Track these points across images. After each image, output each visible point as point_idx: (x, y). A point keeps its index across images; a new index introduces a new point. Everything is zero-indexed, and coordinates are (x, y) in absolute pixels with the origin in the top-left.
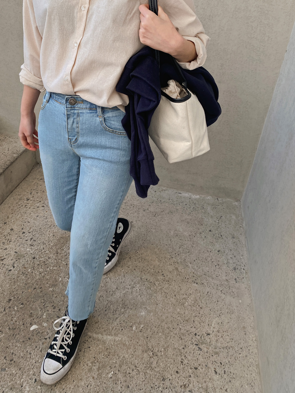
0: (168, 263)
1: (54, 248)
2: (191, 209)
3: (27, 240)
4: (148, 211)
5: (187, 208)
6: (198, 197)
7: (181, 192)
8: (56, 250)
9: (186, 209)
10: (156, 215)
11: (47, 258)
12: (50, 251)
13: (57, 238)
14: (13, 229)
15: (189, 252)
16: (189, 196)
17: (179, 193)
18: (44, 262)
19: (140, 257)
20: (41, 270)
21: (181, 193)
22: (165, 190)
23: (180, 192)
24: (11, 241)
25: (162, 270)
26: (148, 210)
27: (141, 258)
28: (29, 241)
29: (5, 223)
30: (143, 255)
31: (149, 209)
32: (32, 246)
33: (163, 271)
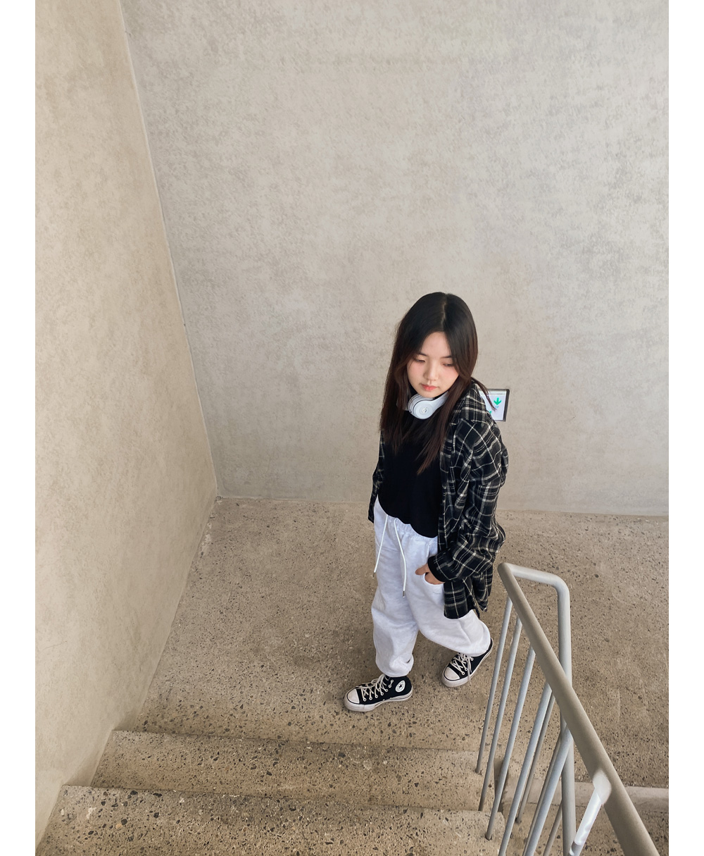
1: (312, 667)
3: (305, 699)
11: (327, 669)
12: (317, 669)
13: (297, 668)
14: (288, 723)
18: (333, 670)
20: (343, 669)
24: (309, 717)
28: (305, 697)
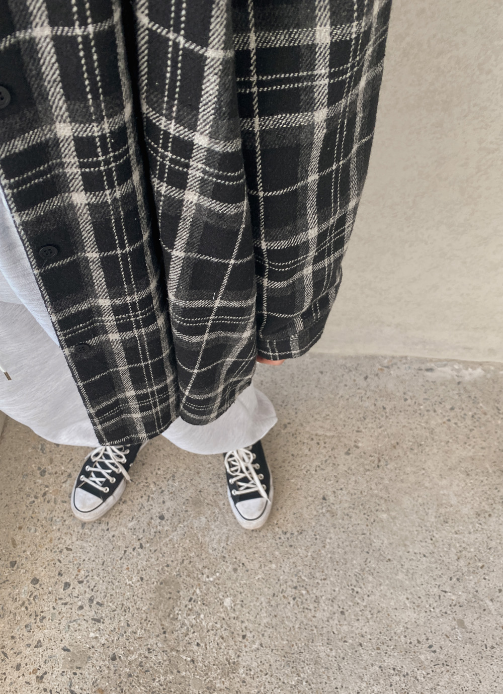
1: (152, 617)
2: (469, 420)
3: (81, 608)
5: (456, 420)
7: (433, 366)
8: (158, 622)
12: (145, 630)
14: (38, 577)
15: (482, 567)
16: (455, 374)
17: (427, 370)
19: (365, 606)
21: (431, 370)
23: (429, 366)
24: (44, 618)
25: (427, 634)
26: (357, 447)
28: (87, 608)
29: (13, 564)
30: (372, 598)
31: (360, 445)
32: (99, 621)
33: (430, 636)
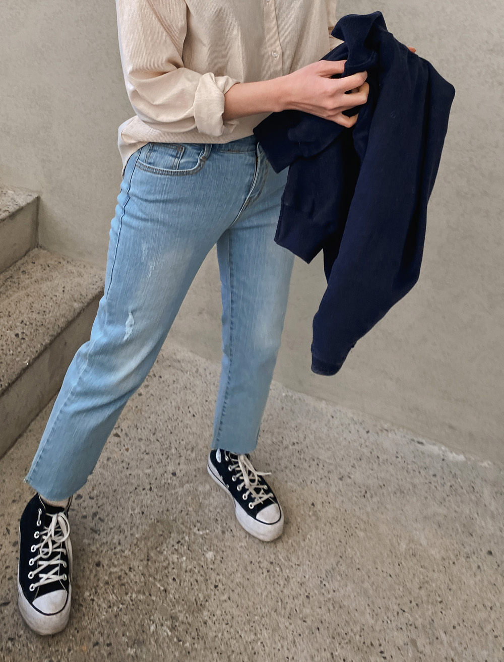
0: (394, 624)
1: (142, 545)
2: (447, 488)
4: (349, 481)
5: (436, 484)
6: (461, 458)
7: (424, 441)
8: (145, 550)
9: (436, 487)
10: (368, 495)
11: (126, 568)
12: (132, 552)
13: (150, 521)
16: (441, 453)
17: (419, 442)
19: (329, 599)
20: (112, 597)
21: (422, 443)
22: (387, 430)
23: (421, 440)
25: (381, 641)
26: (350, 477)
27: (331, 602)
30: (337, 594)
31: (352, 476)
32: (96, 532)
33: (383, 643)
